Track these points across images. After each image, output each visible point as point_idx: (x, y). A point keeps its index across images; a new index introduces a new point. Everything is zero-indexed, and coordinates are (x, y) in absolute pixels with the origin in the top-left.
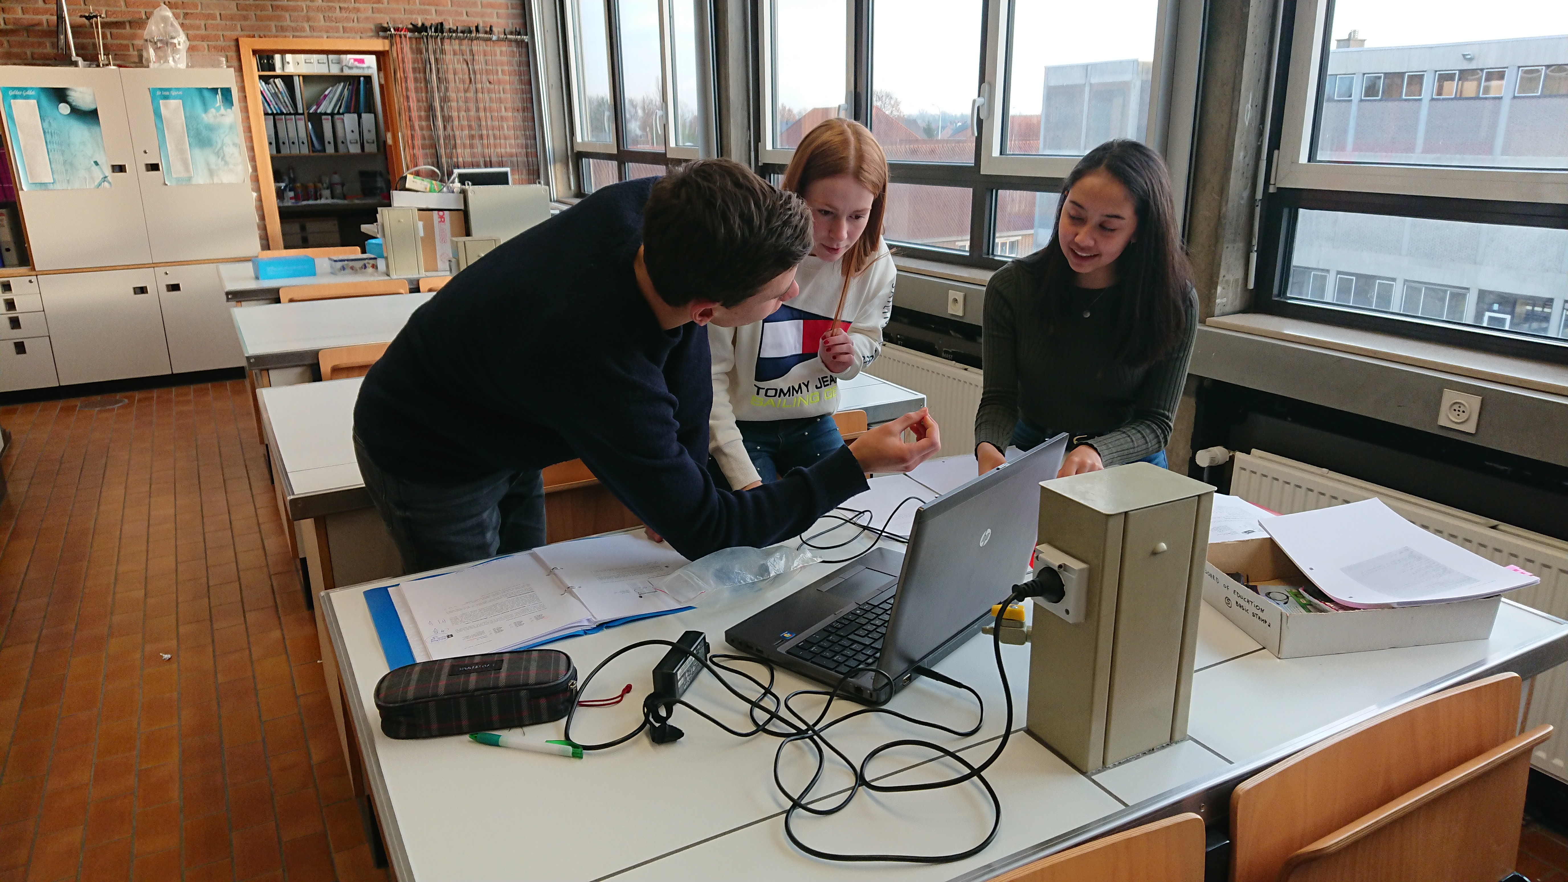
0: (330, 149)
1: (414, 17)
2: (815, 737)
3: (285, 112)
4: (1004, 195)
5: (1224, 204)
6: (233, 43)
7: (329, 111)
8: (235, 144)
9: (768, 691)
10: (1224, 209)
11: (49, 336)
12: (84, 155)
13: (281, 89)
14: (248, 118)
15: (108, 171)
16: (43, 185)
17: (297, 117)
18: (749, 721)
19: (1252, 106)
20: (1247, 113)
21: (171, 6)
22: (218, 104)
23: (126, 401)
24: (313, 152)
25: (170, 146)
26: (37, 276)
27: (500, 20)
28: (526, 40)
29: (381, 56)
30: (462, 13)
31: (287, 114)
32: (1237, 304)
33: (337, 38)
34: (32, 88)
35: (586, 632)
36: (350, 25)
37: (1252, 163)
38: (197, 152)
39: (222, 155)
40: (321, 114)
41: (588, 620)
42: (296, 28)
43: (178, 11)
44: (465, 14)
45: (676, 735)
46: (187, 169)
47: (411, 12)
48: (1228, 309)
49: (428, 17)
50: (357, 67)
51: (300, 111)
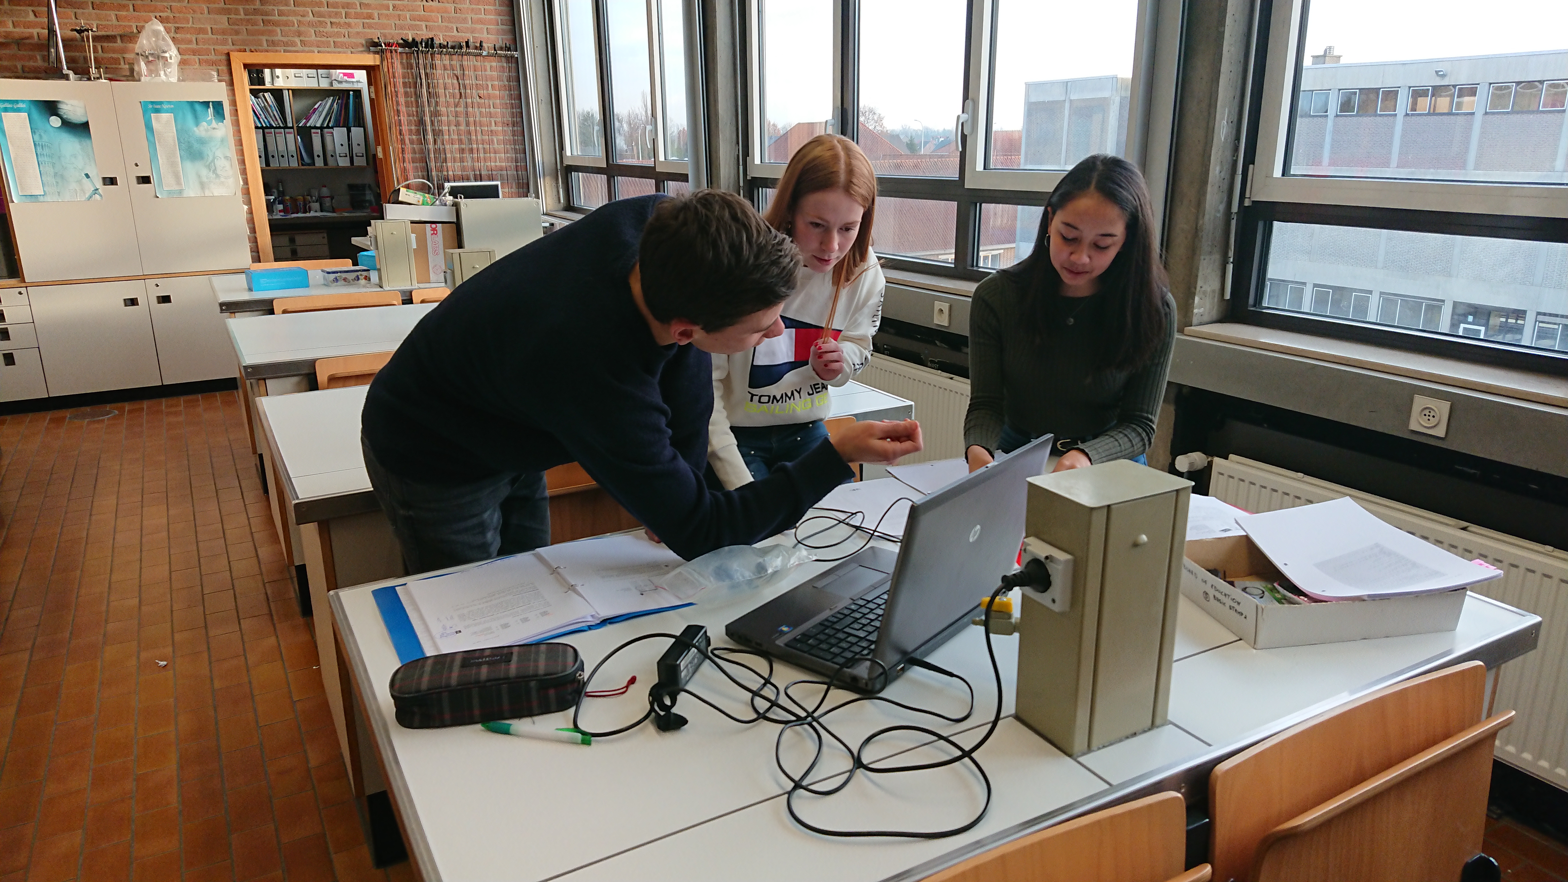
0: (319, 163)
1: (405, 32)
2: (815, 724)
3: (274, 126)
4: (988, 209)
5: (1201, 217)
6: (224, 57)
7: (318, 125)
8: (226, 157)
9: (767, 682)
10: (1201, 222)
11: (39, 348)
12: (75, 168)
13: (270, 103)
14: (239, 131)
15: (99, 184)
16: (33, 197)
17: (287, 130)
18: (750, 709)
19: (1227, 123)
20: (1223, 129)
21: (162, 20)
22: (210, 118)
23: (117, 412)
24: (303, 165)
25: (162, 159)
26: (26, 287)
27: (489, 36)
28: (516, 56)
29: (371, 71)
30: (452, 28)
31: (276, 128)
32: (1214, 314)
33: (328, 52)
34: (23, 101)
35: (590, 628)
36: (342, 39)
37: (1228, 177)
38: (189, 165)
39: (213, 168)
40: (311, 128)
41: (592, 616)
42: (287, 42)
43: (170, 25)
44: (455, 29)
45: (680, 722)
46: (178, 182)
47: (402, 28)
48: (1206, 318)
49: (418, 32)
50: (346, 82)
51: (290, 125)
